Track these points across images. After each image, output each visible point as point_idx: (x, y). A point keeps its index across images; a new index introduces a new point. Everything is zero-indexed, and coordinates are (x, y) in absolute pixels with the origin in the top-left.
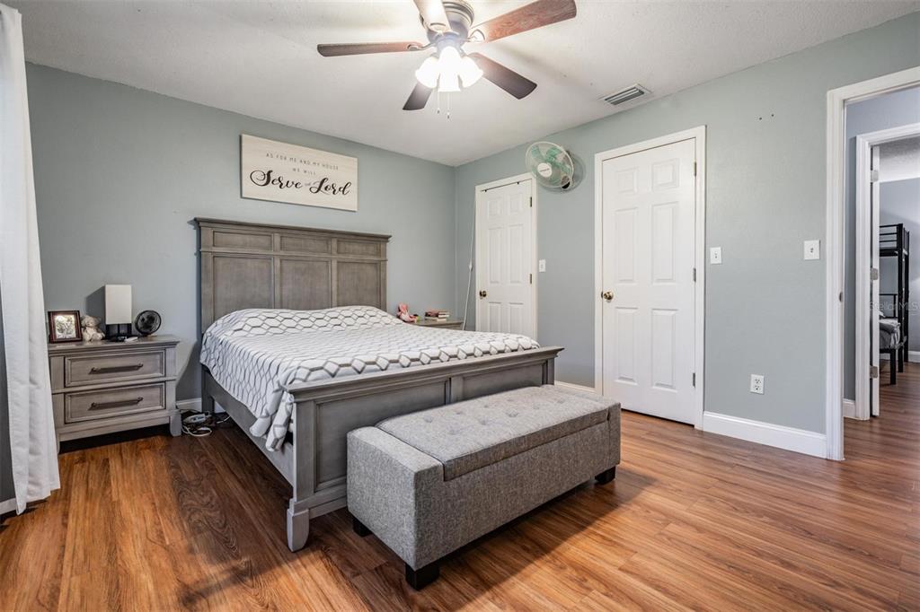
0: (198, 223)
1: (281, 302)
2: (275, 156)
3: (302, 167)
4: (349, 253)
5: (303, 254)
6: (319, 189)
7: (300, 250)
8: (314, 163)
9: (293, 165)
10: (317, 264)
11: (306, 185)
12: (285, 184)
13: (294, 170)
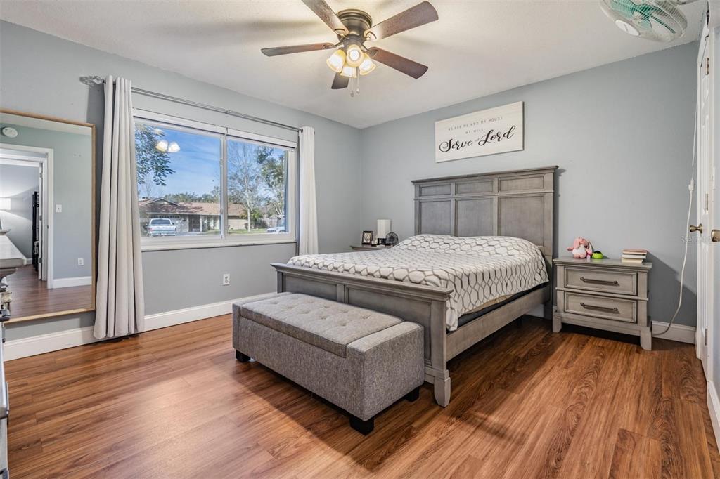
0: (415, 182)
1: (456, 231)
2: (453, 128)
3: (472, 128)
4: (511, 190)
5: (470, 195)
6: (486, 141)
7: (471, 192)
8: (482, 122)
9: (466, 129)
10: (483, 202)
11: (476, 141)
12: (460, 145)
13: (467, 133)
